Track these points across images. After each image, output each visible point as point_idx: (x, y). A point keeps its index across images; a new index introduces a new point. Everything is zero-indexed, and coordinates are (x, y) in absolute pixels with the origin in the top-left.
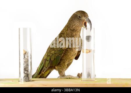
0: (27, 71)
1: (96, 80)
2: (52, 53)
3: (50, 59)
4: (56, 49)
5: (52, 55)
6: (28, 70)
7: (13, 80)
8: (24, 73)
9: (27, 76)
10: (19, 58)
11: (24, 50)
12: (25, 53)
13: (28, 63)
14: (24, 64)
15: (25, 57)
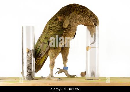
0: (30, 69)
1: (100, 79)
4: (55, 30)
5: (51, 36)
8: (27, 71)
9: (30, 75)
11: (27, 48)
12: (28, 52)
13: (31, 62)
14: (27, 63)
15: (28, 56)
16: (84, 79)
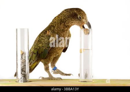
0: (24, 72)
2: (40, 46)
3: (38, 52)
4: (43, 43)
5: (40, 48)
6: (25, 70)
7: (10, 80)
8: (21, 73)
9: (25, 77)
10: (17, 58)
11: (21, 51)
12: (23, 54)
13: (26, 64)
14: (21, 65)
15: (22, 58)
16: (78, 81)
